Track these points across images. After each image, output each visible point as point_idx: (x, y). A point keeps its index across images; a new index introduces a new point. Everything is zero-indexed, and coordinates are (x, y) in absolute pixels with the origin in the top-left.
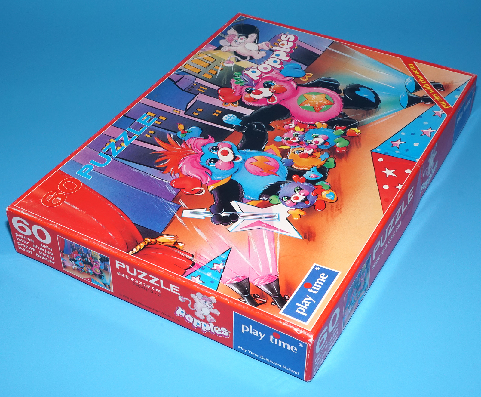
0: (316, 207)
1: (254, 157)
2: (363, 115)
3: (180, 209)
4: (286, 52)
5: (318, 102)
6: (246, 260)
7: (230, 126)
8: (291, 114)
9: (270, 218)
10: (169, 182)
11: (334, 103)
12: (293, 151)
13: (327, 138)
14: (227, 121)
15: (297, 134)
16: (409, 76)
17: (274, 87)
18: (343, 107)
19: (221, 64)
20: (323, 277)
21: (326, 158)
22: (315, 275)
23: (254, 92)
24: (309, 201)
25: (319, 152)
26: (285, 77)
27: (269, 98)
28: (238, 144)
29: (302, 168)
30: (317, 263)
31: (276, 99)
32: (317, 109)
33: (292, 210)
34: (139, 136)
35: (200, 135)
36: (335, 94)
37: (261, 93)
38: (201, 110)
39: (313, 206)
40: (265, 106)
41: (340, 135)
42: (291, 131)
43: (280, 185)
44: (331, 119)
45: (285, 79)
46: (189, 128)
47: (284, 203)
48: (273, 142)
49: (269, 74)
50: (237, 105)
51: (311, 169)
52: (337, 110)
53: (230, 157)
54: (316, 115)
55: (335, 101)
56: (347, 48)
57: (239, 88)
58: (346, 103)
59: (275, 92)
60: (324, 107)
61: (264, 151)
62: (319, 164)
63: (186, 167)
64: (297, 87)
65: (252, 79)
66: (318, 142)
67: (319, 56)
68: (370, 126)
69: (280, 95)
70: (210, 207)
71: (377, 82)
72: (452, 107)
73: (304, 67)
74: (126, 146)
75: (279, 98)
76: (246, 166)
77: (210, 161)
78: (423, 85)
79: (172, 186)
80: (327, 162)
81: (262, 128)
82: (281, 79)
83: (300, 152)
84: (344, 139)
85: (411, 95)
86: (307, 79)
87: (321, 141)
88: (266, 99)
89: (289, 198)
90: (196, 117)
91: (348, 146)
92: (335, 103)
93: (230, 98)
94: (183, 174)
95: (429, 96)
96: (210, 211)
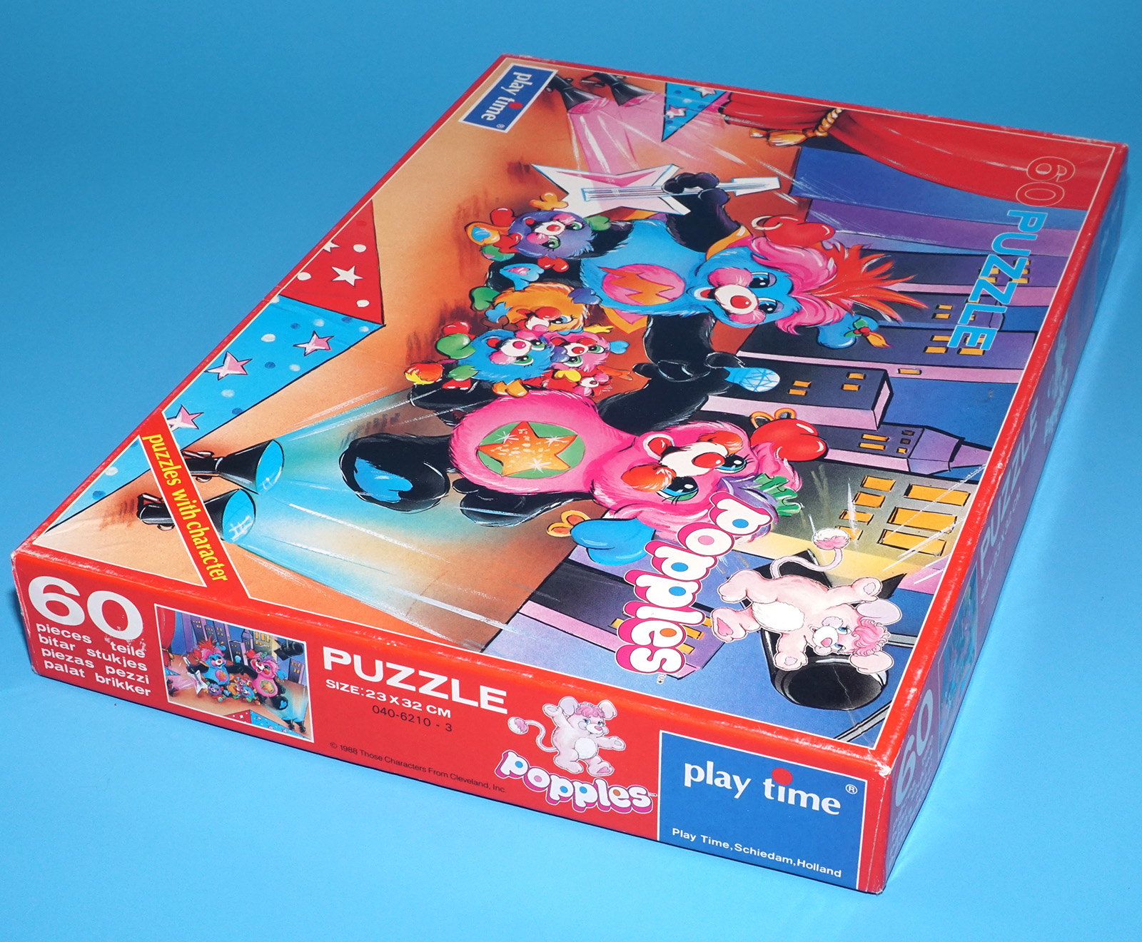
0: (511, 215)
1: (667, 301)
2: (393, 420)
3: (788, 188)
4: (651, 605)
5: (525, 450)
6: (629, 127)
7: (750, 363)
8: (597, 411)
9: (600, 192)
10: (837, 231)
11: (478, 450)
12: (575, 322)
13: (494, 356)
14: (764, 375)
15: (572, 361)
16: (235, 543)
17: (664, 484)
18: (450, 439)
19: (855, 531)
20: (490, 115)
21: (494, 309)
22: (505, 118)
23: (718, 462)
24: (527, 224)
25: (510, 322)
26: (635, 517)
27: (670, 449)
28: (714, 324)
29: (548, 287)
30: (503, 133)
31: (647, 448)
32: (524, 431)
33: (559, 207)
34: (967, 301)
35: (819, 332)
36: (474, 476)
37: (696, 461)
38: (847, 387)
39: (517, 215)
40: (676, 425)
41: (460, 366)
42: (590, 369)
43: (593, 250)
44: (484, 407)
45: (637, 510)
46: (855, 341)
47: (578, 218)
48: (631, 339)
49: (691, 522)
50: (754, 416)
51: (527, 284)
52: (468, 431)
53: (724, 295)
54: (526, 414)
55: (473, 457)
56: (433, 628)
57: (768, 468)
58: (441, 452)
59: (656, 469)
60: (506, 438)
61: (646, 317)
62: (510, 297)
63: (817, 263)
64: (593, 489)
65: (737, 498)
66: (518, 345)
67: (533, 594)
68: (377, 391)
69: (639, 461)
70: (729, 200)
71: (342, 522)
72: (138, 437)
73: (578, 555)
74: (981, 277)
75: (639, 450)
76: (679, 281)
77: (767, 281)
78: (200, 517)
79: (826, 225)
80: (491, 300)
81: (665, 367)
82: (646, 509)
83: (557, 320)
84: (449, 357)
85: (246, 482)
86: (564, 516)
87: (508, 349)
88: (678, 446)
89: (569, 227)
90: (852, 370)
91: (441, 337)
92: (473, 452)
93: (782, 433)
94: (816, 249)
95: (193, 479)
96: (726, 193)
